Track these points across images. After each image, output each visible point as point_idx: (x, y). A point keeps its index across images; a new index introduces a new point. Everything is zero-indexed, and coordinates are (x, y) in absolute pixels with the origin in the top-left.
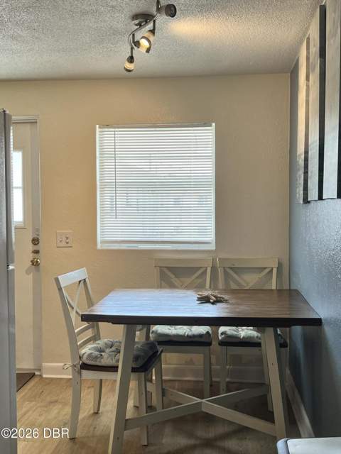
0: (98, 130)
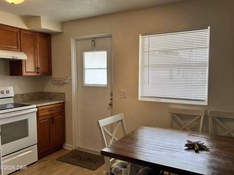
0: (140, 37)
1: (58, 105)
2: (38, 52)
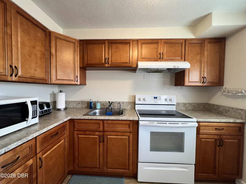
1: (232, 125)
2: (206, 60)
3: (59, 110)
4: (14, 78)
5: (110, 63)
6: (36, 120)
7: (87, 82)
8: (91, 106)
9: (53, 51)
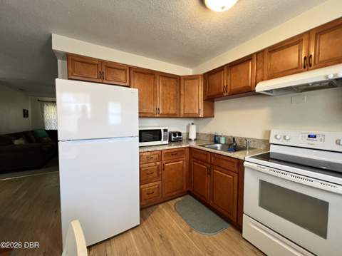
3: (190, 140)
4: (158, 115)
5: (229, 91)
6: (167, 142)
7: (215, 114)
8: (216, 140)
9: (182, 92)
